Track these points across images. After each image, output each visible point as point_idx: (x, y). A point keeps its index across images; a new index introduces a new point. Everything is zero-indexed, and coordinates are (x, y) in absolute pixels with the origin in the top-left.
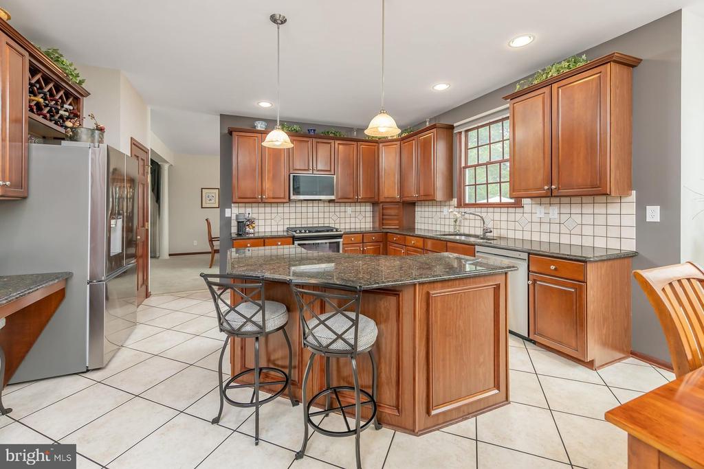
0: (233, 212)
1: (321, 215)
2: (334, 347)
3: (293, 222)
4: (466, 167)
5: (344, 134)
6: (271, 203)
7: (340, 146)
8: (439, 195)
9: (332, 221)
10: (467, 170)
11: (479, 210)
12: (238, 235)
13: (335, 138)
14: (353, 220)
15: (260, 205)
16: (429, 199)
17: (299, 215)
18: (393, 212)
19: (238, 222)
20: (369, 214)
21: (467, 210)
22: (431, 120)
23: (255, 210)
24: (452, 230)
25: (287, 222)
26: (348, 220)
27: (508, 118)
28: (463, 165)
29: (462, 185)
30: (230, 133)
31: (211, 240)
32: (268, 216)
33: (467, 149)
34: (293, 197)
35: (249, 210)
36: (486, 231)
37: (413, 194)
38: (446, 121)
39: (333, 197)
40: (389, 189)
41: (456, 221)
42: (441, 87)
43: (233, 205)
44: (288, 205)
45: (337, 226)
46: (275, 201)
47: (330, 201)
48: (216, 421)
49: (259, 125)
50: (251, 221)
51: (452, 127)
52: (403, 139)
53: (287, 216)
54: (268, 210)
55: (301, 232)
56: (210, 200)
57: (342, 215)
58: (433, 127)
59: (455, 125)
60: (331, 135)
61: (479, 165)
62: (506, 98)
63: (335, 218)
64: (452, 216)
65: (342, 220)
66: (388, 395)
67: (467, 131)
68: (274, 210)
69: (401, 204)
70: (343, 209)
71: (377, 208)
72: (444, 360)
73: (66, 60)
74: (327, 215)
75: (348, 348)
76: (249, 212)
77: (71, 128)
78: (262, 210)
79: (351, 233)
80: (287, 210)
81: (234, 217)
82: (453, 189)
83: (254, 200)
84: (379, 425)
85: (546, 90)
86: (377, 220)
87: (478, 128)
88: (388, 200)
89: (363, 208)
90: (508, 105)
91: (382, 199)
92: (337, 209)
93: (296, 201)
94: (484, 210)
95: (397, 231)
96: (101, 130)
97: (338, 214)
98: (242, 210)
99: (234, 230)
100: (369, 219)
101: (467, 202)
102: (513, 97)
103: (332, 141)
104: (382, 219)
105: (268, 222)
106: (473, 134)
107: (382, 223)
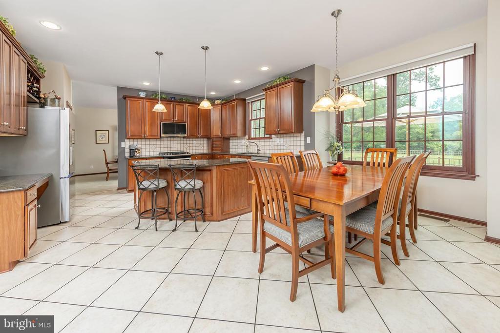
0: (127, 144)
1: (179, 145)
2: (187, 187)
3: (162, 149)
4: (252, 120)
5: (191, 100)
6: (149, 139)
7: (189, 107)
8: (239, 134)
9: (185, 149)
10: (252, 121)
11: (256, 141)
12: (130, 157)
13: (186, 103)
14: (197, 148)
15: (143, 140)
16: (235, 136)
17: (166, 146)
18: (218, 143)
19: (130, 150)
20: (206, 145)
21: (252, 141)
22: (236, 95)
23: (140, 143)
24: (246, 152)
25: (159, 150)
26: (194, 148)
27: (264, 99)
28: (250, 119)
29: (250, 129)
30: (125, 98)
31: (107, 163)
32: (147, 146)
33: (252, 111)
34: (163, 135)
35: (136, 143)
36: (259, 150)
37: (228, 133)
38: (242, 97)
39: (186, 135)
40: (216, 131)
41: (247, 147)
42: (237, 82)
43: (126, 140)
44: (159, 140)
45: (188, 151)
46: (152, 138)
47: (184, 137)
48: (137, 228)
49: (142, 94)
50: (138, 149)
51: (245, 100)
52: (223, 104)
53: (159, 146)
54: (147, 143)
55: (167, 154)
56: (102, 138)
57: (191, 145)
58: (236, 99)
59: (246, 99)
60: (184, 101)
61: (261, 118)
62: (263, 90)
63: (186, 147)
64: (246, 145)
65: (191, 148)
66: (208, 210)
67: (252, 102)
68: (151, 143)
69: (222, 139)
70: (191, 142)
71: (210, 142)
72: (228, 194)
73: (39, 61)
74: (182, 145)
75: (192, 187)
76: (136, 144)
77: (44, 98)
78: (143, 143)
79: (195, 155)
80: (159, 143)
81: (127, 147)
82: (246, 131)
83: (139, 137)
84: (204, 221)
85: (276, 88)
86: (210, 147)
87: (256, 101)
88: (215, 137)
89: (202, 142)
90: (264, 93)
91: (212, 136)
92: (188, 142)
93: (164, 137)
94: (258, 140)
95: (220, 153)
96: (59, 99)
97: (188, 145)
98: (132, 143)
99: (127, 155)
100: (206, 147)
101: (252, 137)
102: (266, 89)
103: (185, 104)
104: (212, 147)
105: (148, 150)
106: (254, 104)
107: (212, 148)
